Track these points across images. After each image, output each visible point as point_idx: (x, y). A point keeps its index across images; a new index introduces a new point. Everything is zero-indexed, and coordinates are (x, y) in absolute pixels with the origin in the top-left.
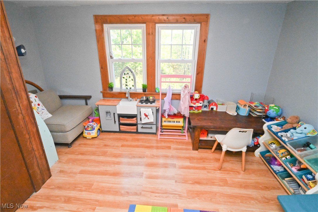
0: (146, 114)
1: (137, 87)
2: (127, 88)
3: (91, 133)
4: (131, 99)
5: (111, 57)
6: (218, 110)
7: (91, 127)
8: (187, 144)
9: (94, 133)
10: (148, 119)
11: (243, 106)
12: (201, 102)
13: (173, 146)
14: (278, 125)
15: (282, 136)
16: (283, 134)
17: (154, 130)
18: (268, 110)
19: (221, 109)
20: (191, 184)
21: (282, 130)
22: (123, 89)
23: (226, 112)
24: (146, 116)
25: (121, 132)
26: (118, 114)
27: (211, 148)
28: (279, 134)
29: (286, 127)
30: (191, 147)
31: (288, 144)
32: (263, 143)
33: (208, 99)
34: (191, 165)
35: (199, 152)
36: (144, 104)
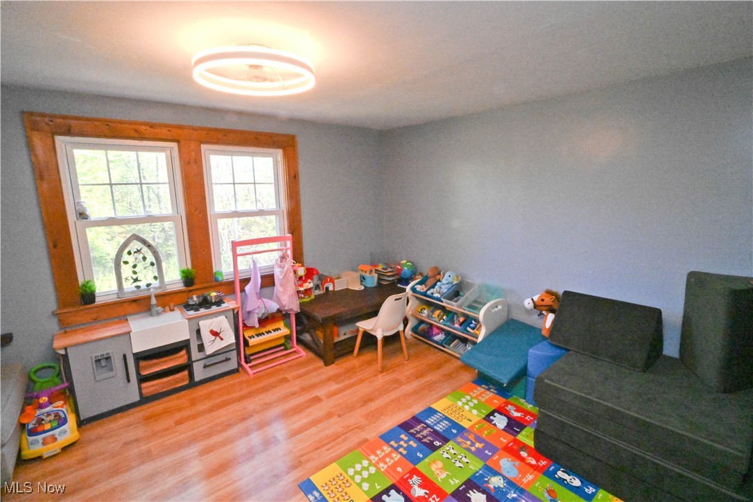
0: (215, 330)
1: (167, 279)
2: (138, 287)
3: (57, 436)
4: (160, 309)
5: (82, 215)
6: (336, 289)
7: (52, 417)
8: (308, 362)
9: (69, 432)
10: (222, 339)
11: (368, 272)
12: (309, 281)
13: (289, 375)
14: (421, 283)
15: (432, 293)
16: (432, 290)
17: (233, 365)
18: (401, 270)
19: (339, 286)
20: (362, 406)
21: (428, 287)
22: (125, 290)
23: (347, 289)
24: (215, 334)
25: (145, 400)
26: (135, 355)
27: (350, 350)
28: (429, 292)
29: (430, 282)
30: (321, 363)
31: (443, 299)
32: (412, 315)
33: (317, 273)
34: (341, 385)
35: (336, 365)
36: (202, 311)
